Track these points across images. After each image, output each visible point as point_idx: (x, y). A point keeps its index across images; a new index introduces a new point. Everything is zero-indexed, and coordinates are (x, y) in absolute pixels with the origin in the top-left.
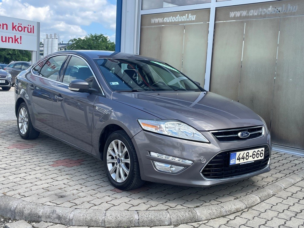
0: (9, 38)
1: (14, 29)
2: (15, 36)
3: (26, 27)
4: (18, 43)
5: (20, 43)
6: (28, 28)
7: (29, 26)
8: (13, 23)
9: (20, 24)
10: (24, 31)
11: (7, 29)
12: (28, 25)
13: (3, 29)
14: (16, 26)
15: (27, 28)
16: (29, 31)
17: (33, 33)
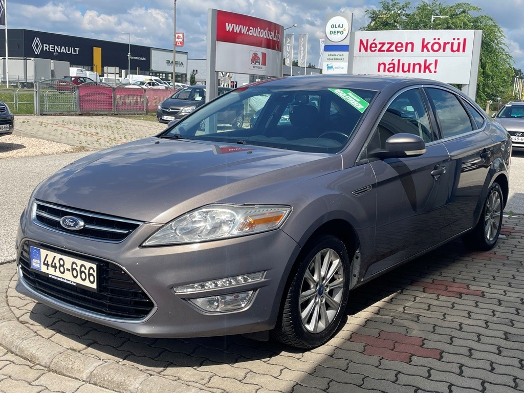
0: (414, 65)
1: (425, 49)
2: (426, 61)
3: (448, 43)
4: (430, 72)
5: (433, 72)
6: (452, 43)
7: (456, 39)
8: (424, 40)
9: (437, 39)
10: (444, 50)
11: (412, 50)
12: (454, 39)
13: (406, 51)
14: (428, 43)
15: (450, 44)
16: (455, 48)
17: (464, 51)
